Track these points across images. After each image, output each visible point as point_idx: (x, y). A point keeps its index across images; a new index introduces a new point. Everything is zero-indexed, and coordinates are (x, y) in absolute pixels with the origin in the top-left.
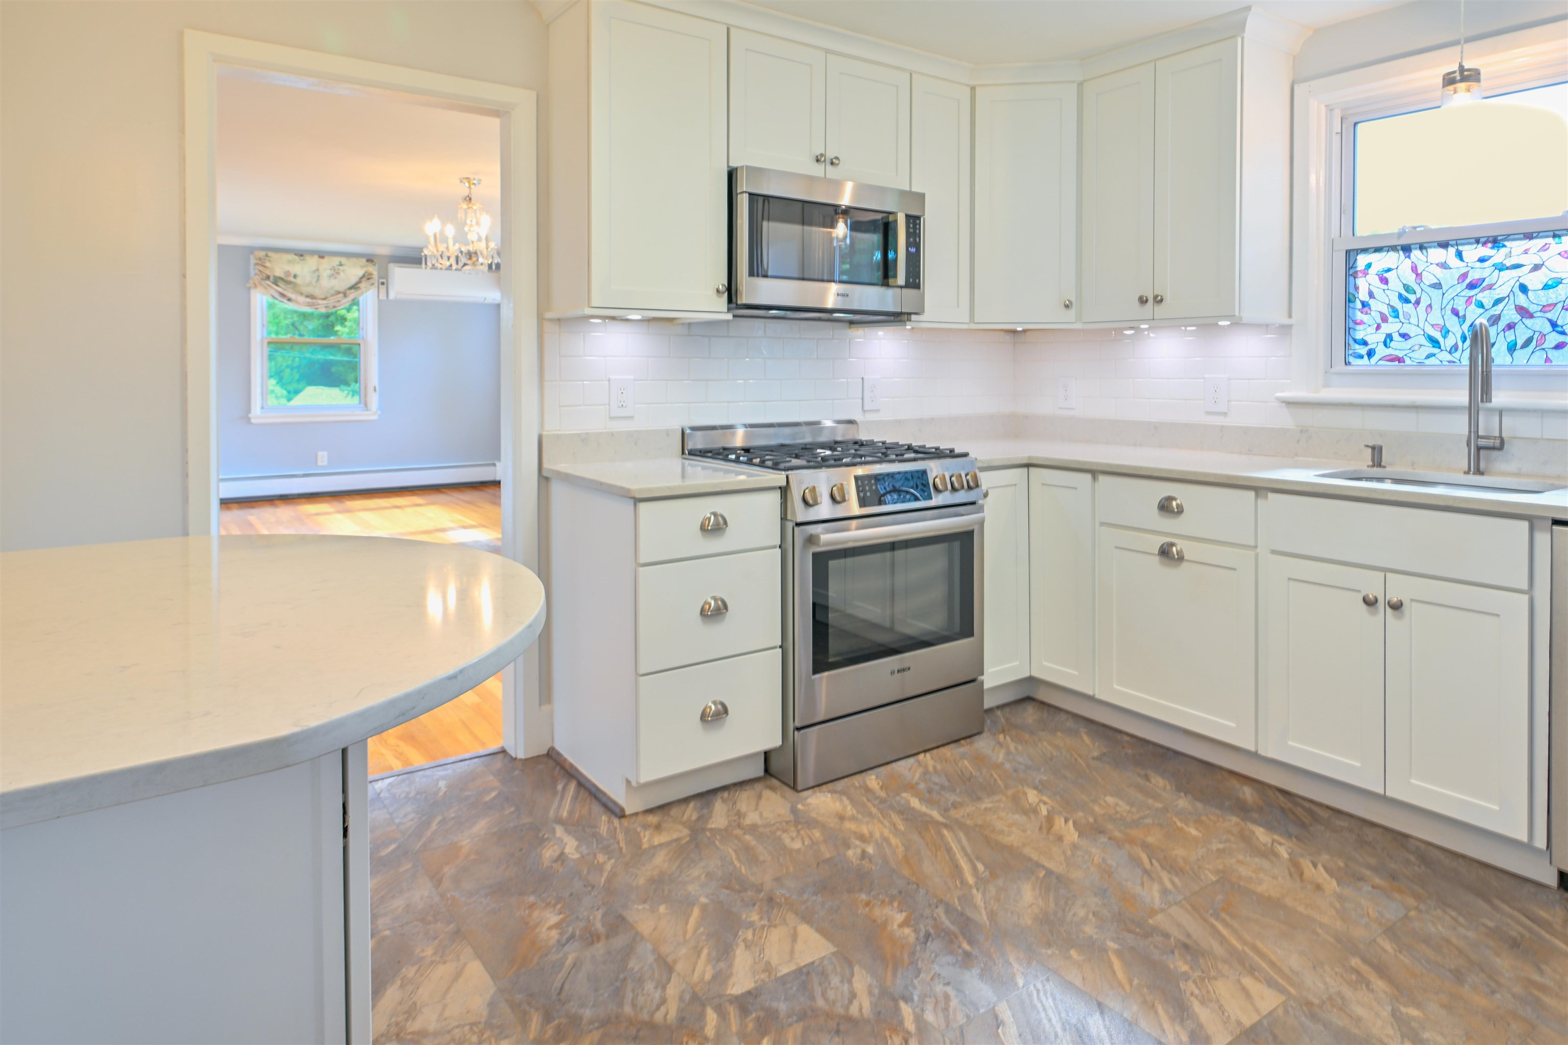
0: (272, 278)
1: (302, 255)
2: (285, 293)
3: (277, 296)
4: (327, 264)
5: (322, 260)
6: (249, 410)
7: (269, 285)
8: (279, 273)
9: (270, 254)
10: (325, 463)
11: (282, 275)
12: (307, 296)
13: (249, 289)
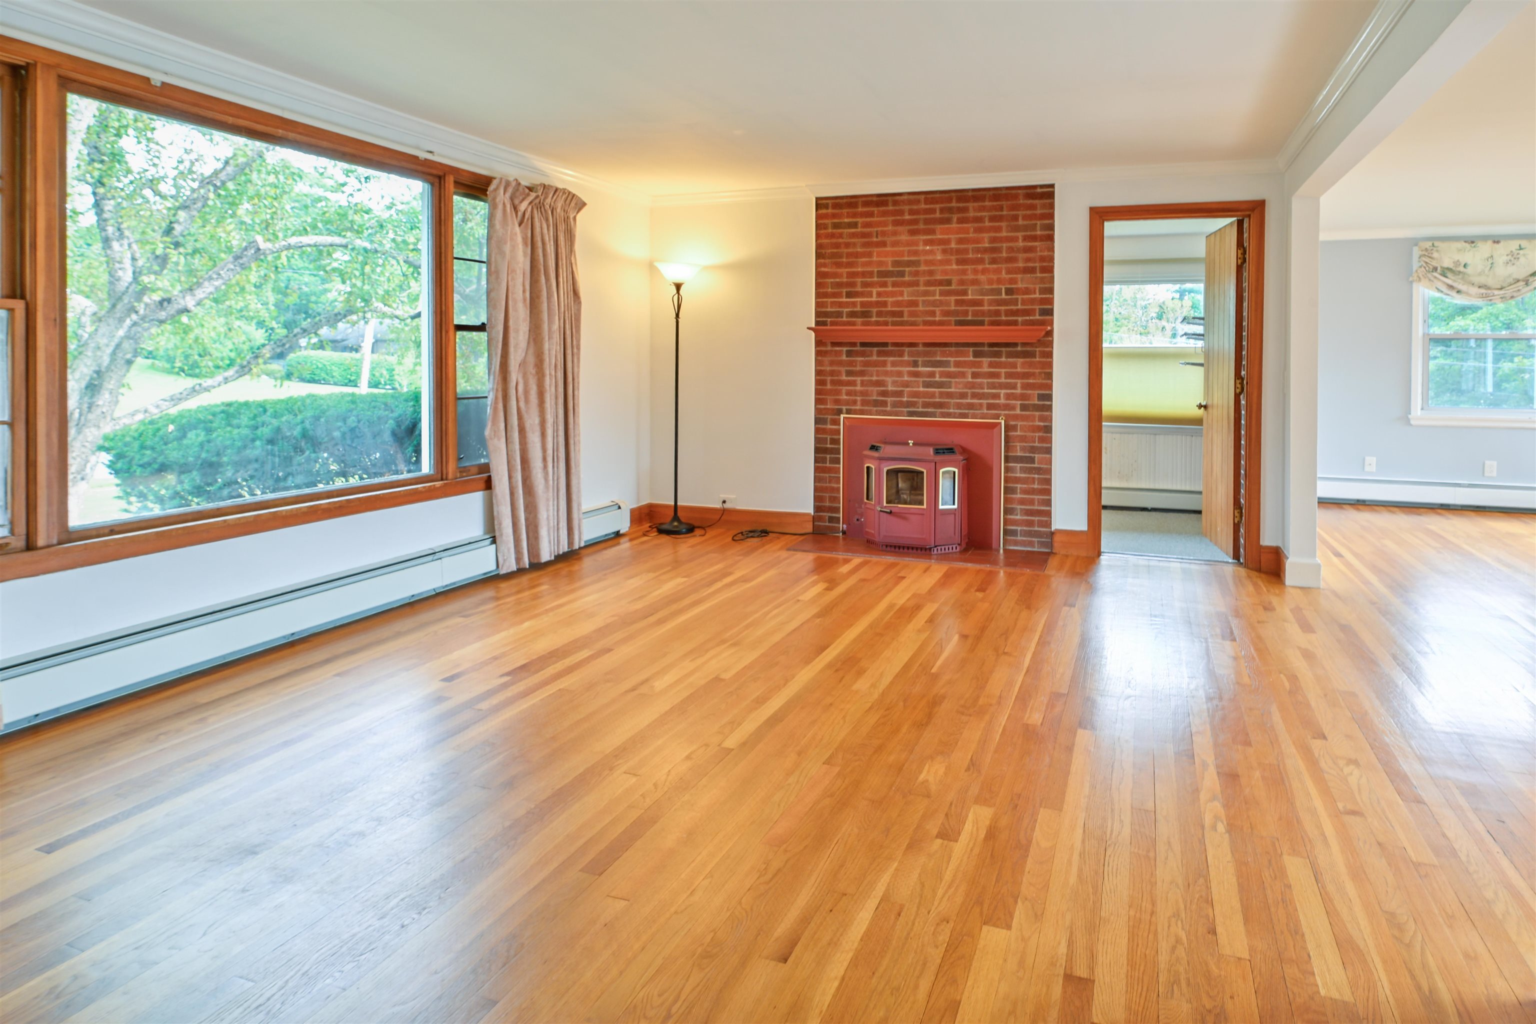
0: (1439, 269)
1: (1473, 242)
2: (1455, 285)
3: (1444, 289)
4: (1501, 251)
5: (1496, 245)
6: (1408, 411)
7: (1435, 277)
8: (1447, 263)
9: (1436, 244)
10: (1495, 474)
11: (1451, 266)
12: (1480, 287)
13: (1411, 282)
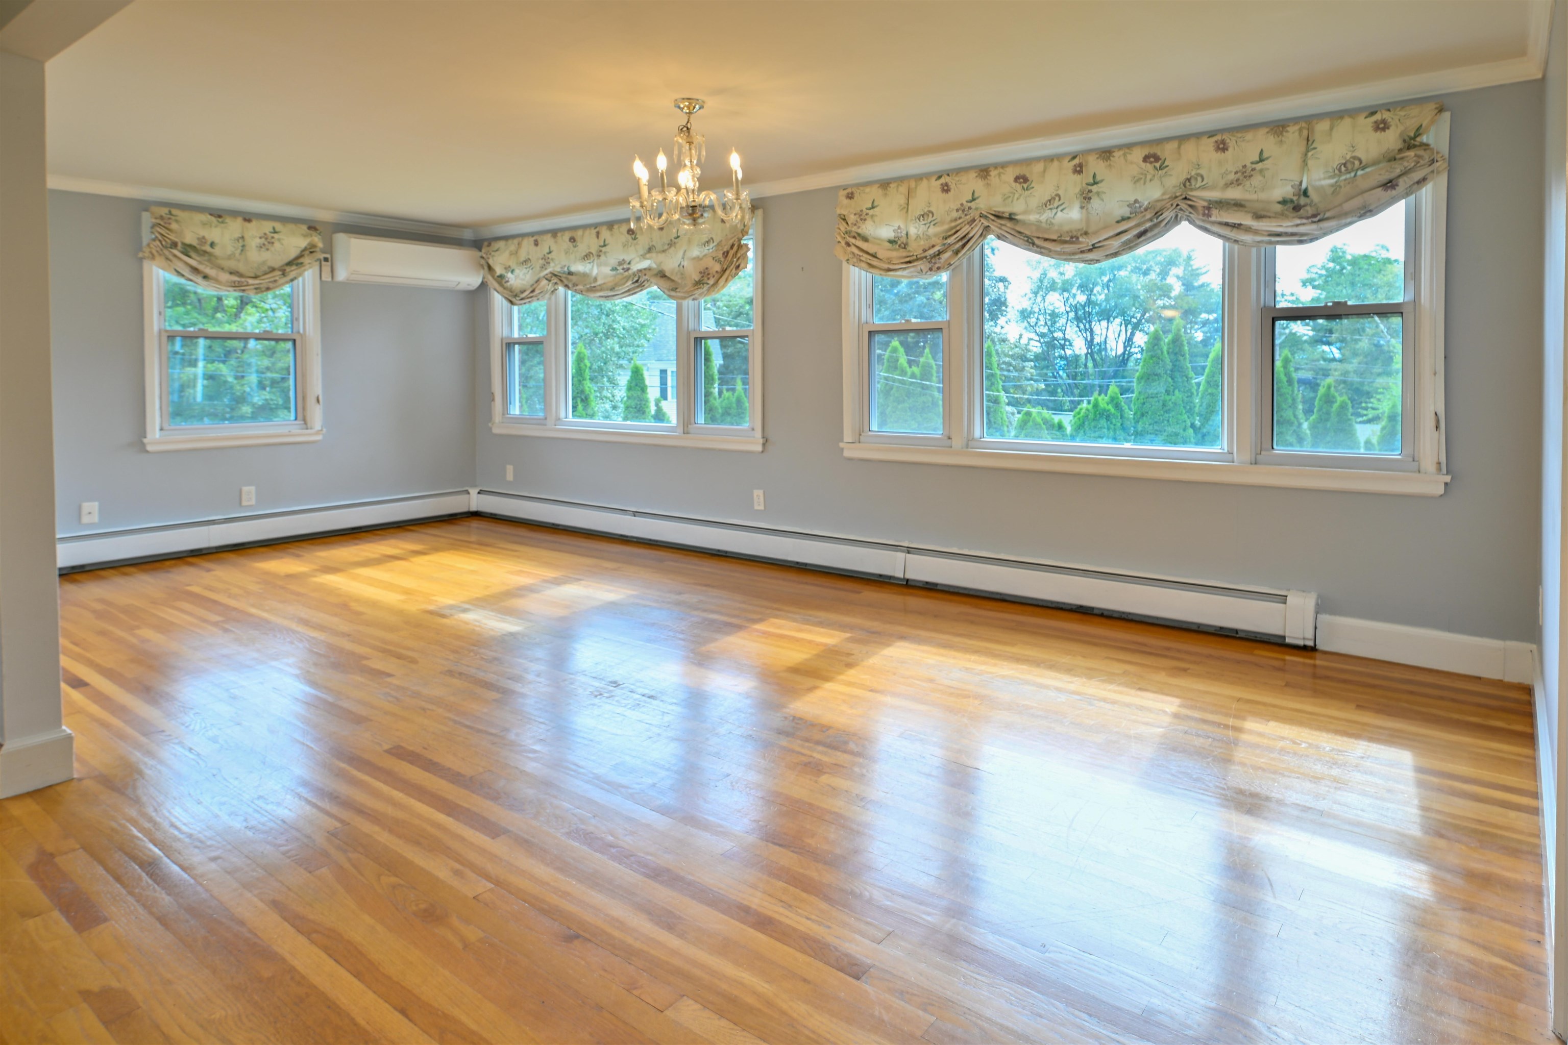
0: (180, 245)
1: (220, 216)
2: (201, 267)
3: (186, 272)
4: (254, 232)
5: (247, 224)
6: (143, 433)
7: (175, 256)
8: (190, 239)
9: (174, 212)
10: (253, 502)
11: (195, 243)
12: (231, 273)
13: (141, 260)
